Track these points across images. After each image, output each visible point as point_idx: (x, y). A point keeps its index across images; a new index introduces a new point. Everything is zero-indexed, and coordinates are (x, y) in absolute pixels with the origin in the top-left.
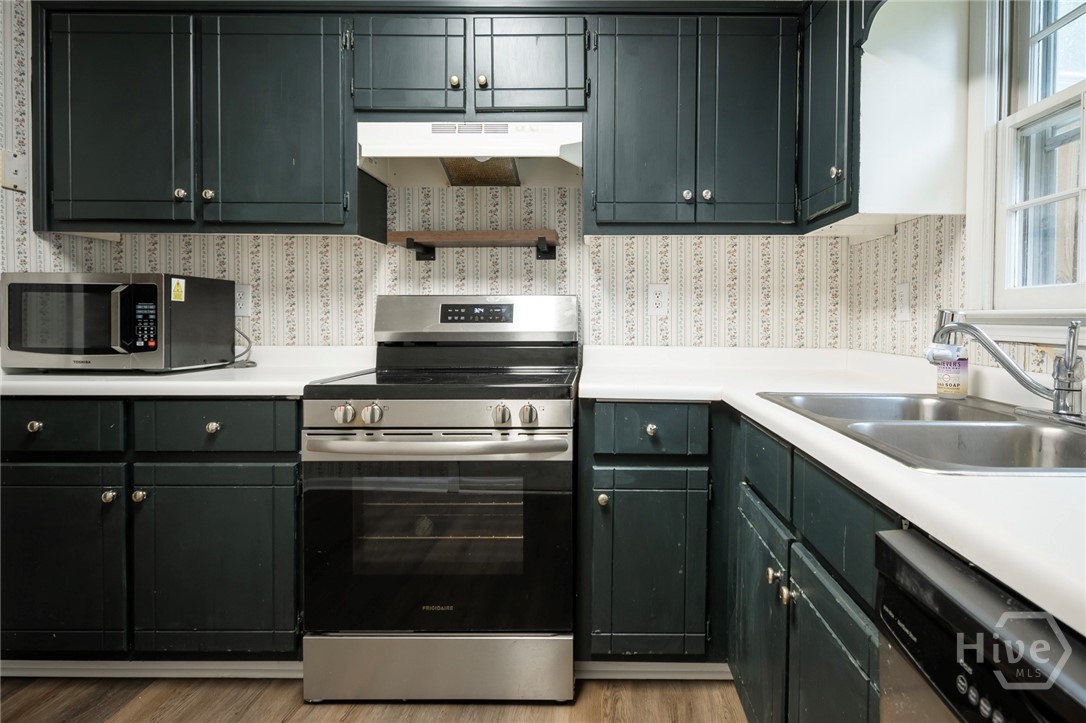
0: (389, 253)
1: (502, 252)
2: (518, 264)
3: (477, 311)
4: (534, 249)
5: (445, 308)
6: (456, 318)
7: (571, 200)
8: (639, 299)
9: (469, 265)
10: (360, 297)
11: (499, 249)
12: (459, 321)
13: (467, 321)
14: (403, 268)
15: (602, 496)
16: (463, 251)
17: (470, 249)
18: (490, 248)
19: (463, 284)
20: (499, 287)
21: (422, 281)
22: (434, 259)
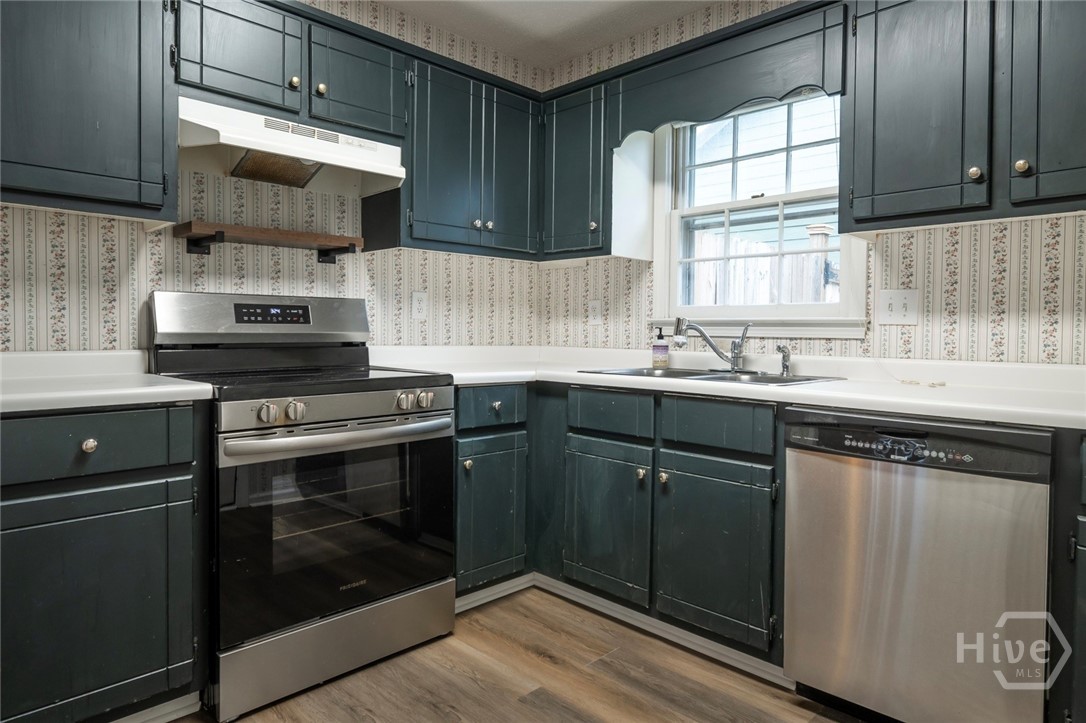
0: (152, 241)
1: (284, 252)
2: (300, 265)
3: (273, 311)
4: (315, 252)
5: (238, 307)
6: (253, 318)
7: (349, 208)
8: (405, 305)
9: (249, 263)
10: (111, 291)
11: (281, 248)
12: (256, 322)
13: (264, 321)
14: (169, 260)
15: (468, 462)
16: (242, 247)
17: (250, 246)
18: (271, 247)
19: (242, 283)
20: (281, 288)
21: (195, 276)
22: (209, 253)
